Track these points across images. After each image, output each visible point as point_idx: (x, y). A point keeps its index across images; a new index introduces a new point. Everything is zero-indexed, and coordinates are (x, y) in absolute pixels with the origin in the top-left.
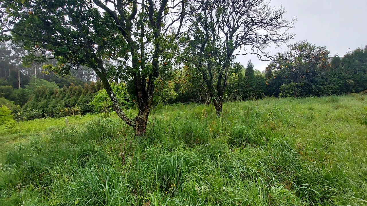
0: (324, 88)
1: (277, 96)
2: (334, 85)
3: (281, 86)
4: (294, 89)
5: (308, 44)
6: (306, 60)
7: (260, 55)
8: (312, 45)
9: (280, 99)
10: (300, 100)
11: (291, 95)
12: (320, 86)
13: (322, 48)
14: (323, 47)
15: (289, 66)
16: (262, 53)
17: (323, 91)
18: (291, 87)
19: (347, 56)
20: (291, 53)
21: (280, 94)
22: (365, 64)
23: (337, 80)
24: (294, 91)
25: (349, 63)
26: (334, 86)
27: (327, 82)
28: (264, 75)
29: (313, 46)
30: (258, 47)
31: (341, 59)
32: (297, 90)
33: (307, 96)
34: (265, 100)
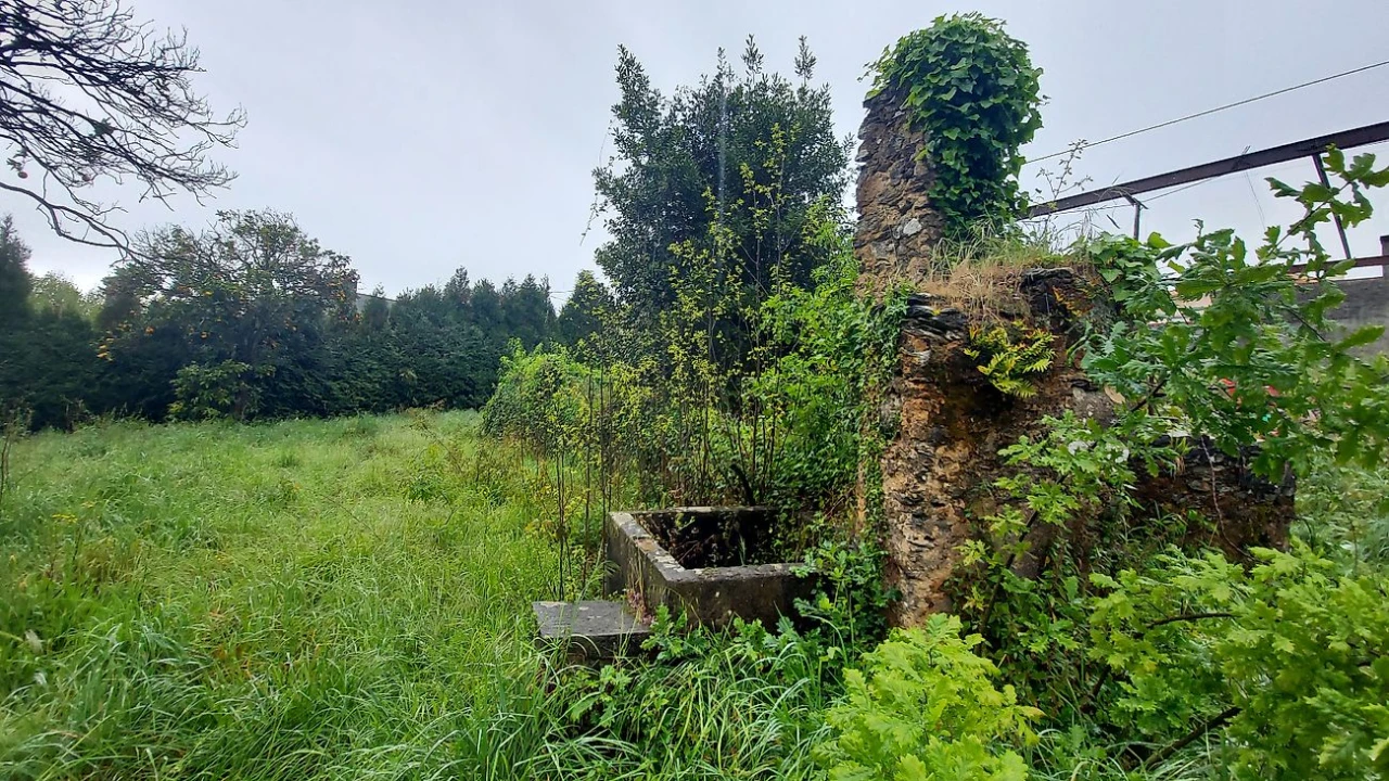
0: (341, 389)
1: (157, 415)
2: (370, 380)
3: (179, 372)
4: (235, 388)
5: (296, 230)
6: (288, 286)
7: (50, 207)
8: (308, 239)
9: (171, 427)
10: (258, 430)
11: (225, 410)
12: (329, 383)
13: (340, 257)
14: (344, 256)
15: (219, 295)
16: (76, 199)
17: (337, 399)
18: (225, 380)
19: (404, 300)
20: (230, 245)
21: (174, 405)
22: (442, 330)
23: (376, 367)
24: (238, 394)
25: (408, 324)
26: (369, 386)
27: (350, 370)
28: (89, 314)
29: (314, 244)
30: (53, 164)
31: (390, 306)
32: (250, 390)
33: (284, 415)
34: (83, 435)
